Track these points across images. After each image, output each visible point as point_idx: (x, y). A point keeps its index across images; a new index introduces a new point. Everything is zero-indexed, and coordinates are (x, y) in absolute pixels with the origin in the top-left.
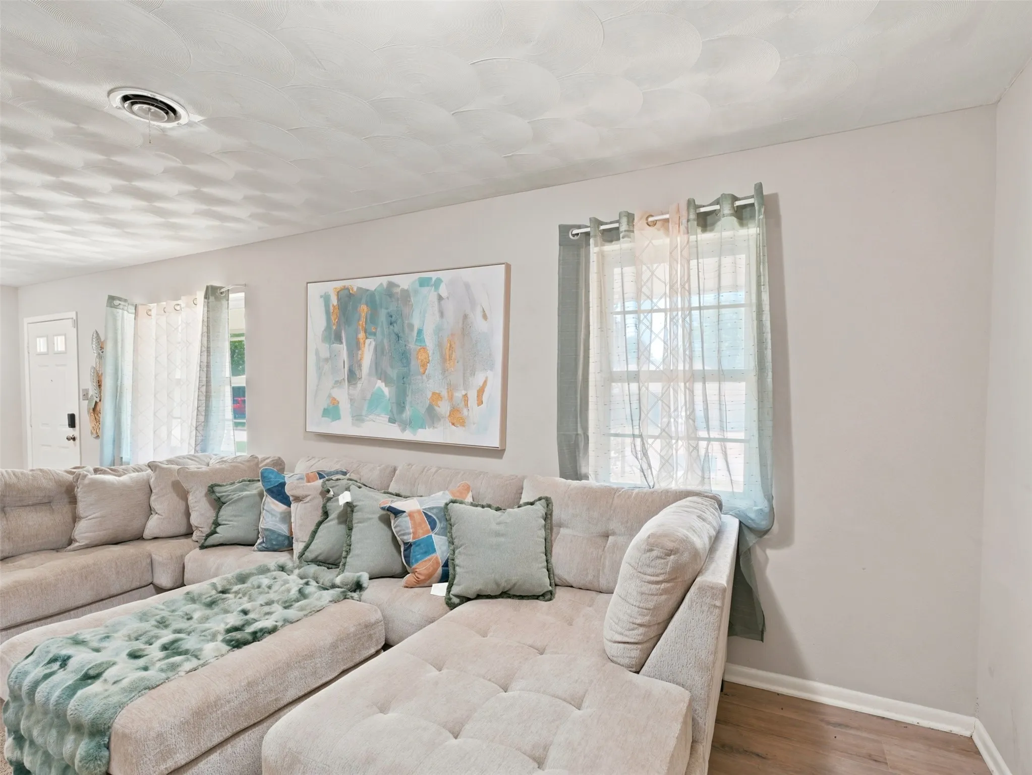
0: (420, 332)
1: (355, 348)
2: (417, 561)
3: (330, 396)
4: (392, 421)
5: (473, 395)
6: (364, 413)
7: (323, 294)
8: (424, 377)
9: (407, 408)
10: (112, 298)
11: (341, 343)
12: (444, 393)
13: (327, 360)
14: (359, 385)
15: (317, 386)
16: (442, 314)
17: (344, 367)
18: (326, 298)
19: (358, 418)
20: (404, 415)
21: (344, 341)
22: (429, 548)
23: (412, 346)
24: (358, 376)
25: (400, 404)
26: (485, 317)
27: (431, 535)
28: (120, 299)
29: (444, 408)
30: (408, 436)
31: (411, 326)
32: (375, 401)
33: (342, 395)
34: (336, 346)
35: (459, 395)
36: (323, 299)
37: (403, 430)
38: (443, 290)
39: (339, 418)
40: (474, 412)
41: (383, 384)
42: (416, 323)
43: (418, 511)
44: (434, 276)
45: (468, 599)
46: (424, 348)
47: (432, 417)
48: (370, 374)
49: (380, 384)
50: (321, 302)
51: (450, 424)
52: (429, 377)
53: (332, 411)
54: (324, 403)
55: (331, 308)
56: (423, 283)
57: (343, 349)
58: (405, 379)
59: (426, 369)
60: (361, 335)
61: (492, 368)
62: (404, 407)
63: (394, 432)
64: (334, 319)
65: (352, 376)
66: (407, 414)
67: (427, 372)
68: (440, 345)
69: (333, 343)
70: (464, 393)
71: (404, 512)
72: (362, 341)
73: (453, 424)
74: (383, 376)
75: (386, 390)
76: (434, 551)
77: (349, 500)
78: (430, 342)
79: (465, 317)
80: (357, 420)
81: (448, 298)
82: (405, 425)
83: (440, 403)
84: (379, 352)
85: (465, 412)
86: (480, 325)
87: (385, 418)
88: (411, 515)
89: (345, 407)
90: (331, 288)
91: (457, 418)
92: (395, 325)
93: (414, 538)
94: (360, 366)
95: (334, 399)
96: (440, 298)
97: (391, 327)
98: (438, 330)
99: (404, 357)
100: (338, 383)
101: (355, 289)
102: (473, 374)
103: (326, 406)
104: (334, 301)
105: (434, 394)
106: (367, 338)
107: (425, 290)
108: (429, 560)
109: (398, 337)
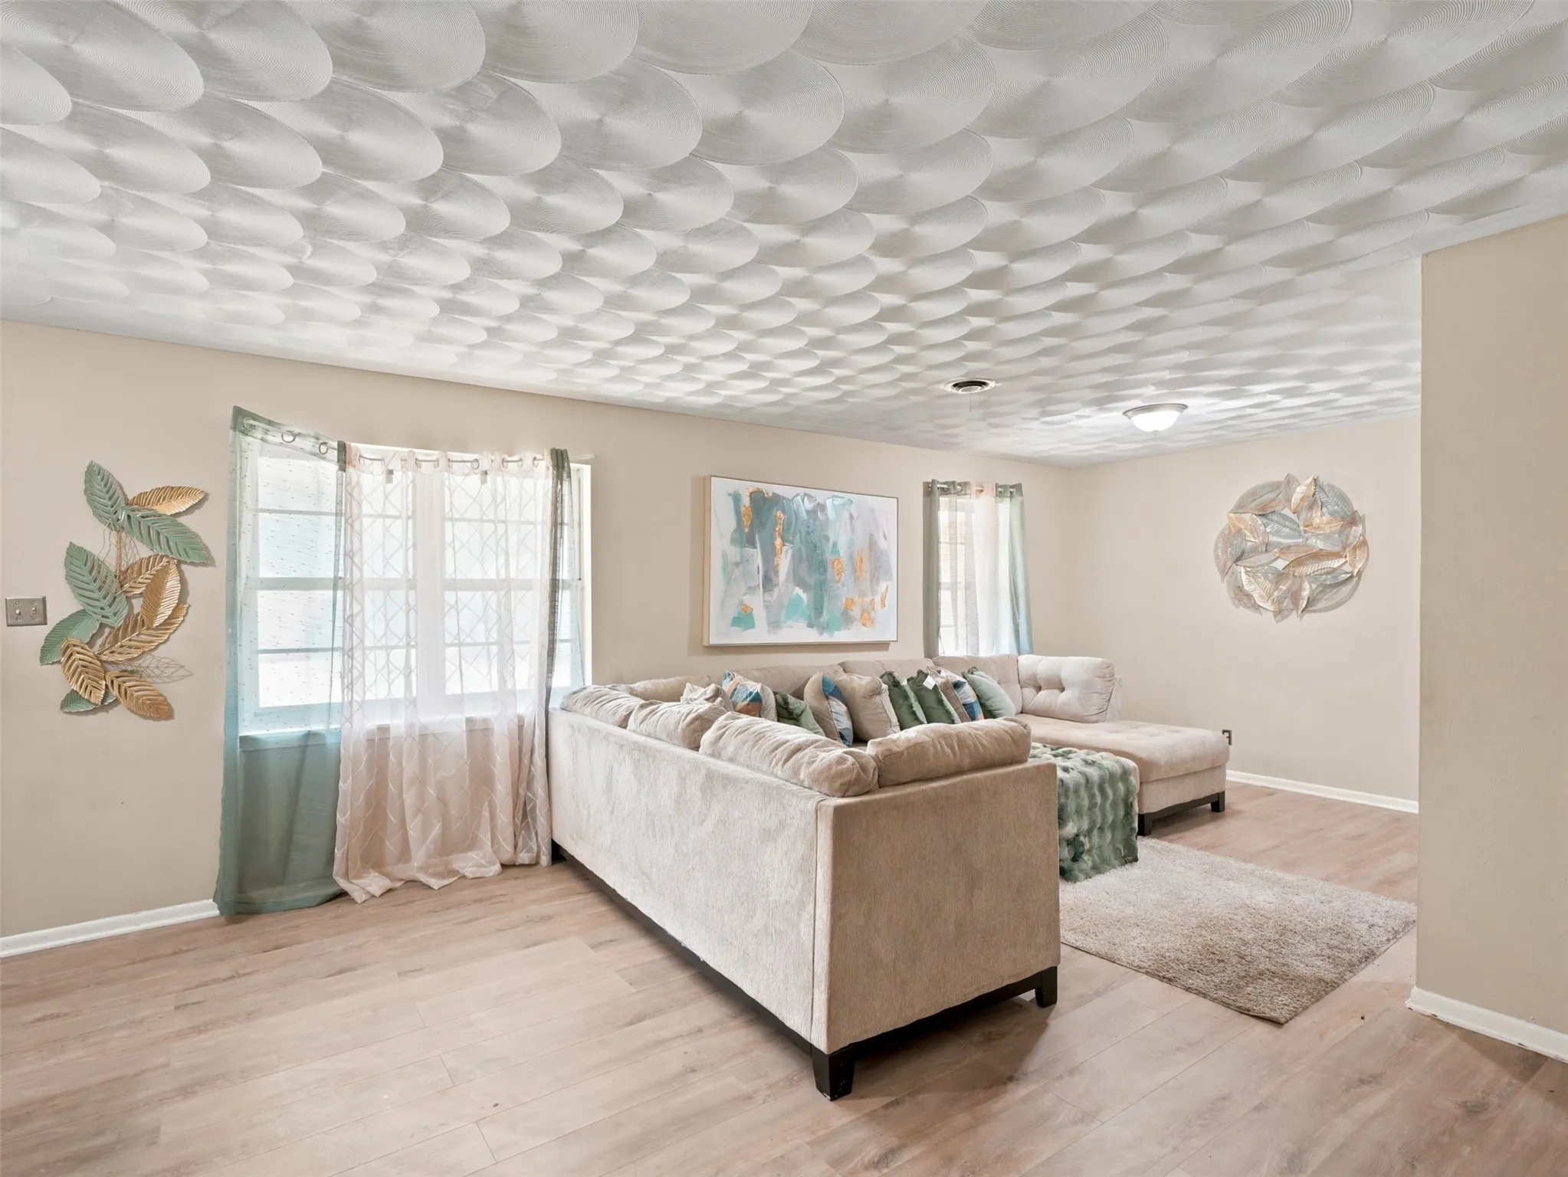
0: (835, 544)
1: (770, 555)
3: (741, 603)
4: (810, 625)
5: (878, 599)
6: (782, 619)
7: (732, 492)
8: (839, 585)
9: (824, 613)
10: (239, 413)
11: (755, 547)
12: (856, 599)
13: (737, 564)
14: (776, 592)
15: (726, 592)
16: (853, 531)
17: (758, 573)
18: (736, 498)
19: (774, 624)
20: (822, 620)
21: (758, 546)
23: (829, 557)
24: (774, 583)
25: (819, 611)
26: (884, 536)
28: (255, 417)
29: (856, 612)
30: (825, 638)
31: (827, 538)
32: (794, 604)
33: (757, 602)
34: (749, 550)
35: (867, 600)
36: (731, 497)
37: (821, 634)
39: (753, 626)
40: (879, 613)
41: (802, 591)
42: (832, 537)
44: (846, 496)
46: (839, 559)
47: (846, 619)
48: (787, 580)
49: (799, 591)
50: (730, 503)
51: (862, 625)
52: (843, 585)
53: (744, 619)
54: (733, 612)
55: (743, 509)
57: (757, 556)
58: (821, 586)
60: (778, 542)
61: (891, 578)
62: (822, 612)
63: (812, 636)
64: (746, 522)
65: (768, 583)
66: (825, 617)
67: (842, 579)
68: (851, 557)
69: (746, 547)
70: (871, 598)
72: (778, 547)
73: (864, 625)
74: (801, 583)
75: (804, 596)
78: (843, 553)
79: (871, 536)
80: (773, 627)
81: (858, 518)
82: (824, 628)
83: (853, 607)
84: (797, 559)
85: (872, 614)
86: (883, 544)
87: (803, 624)
89: (759, 614)
90: (742, 487)
91: (867, 619)
92: (812, 536)
94: (777, 572)
95: (746, 606)
96: (851, 517)
97: (808, 537)
98: (851, 544)
99: (821, 567)
100: (751, 590)
101: (770, 495)
102: (878, 584)
103: (737, 615)
104: (746, 501)
105: (848, 599)
106: (784, 545)
109: (816, 547)
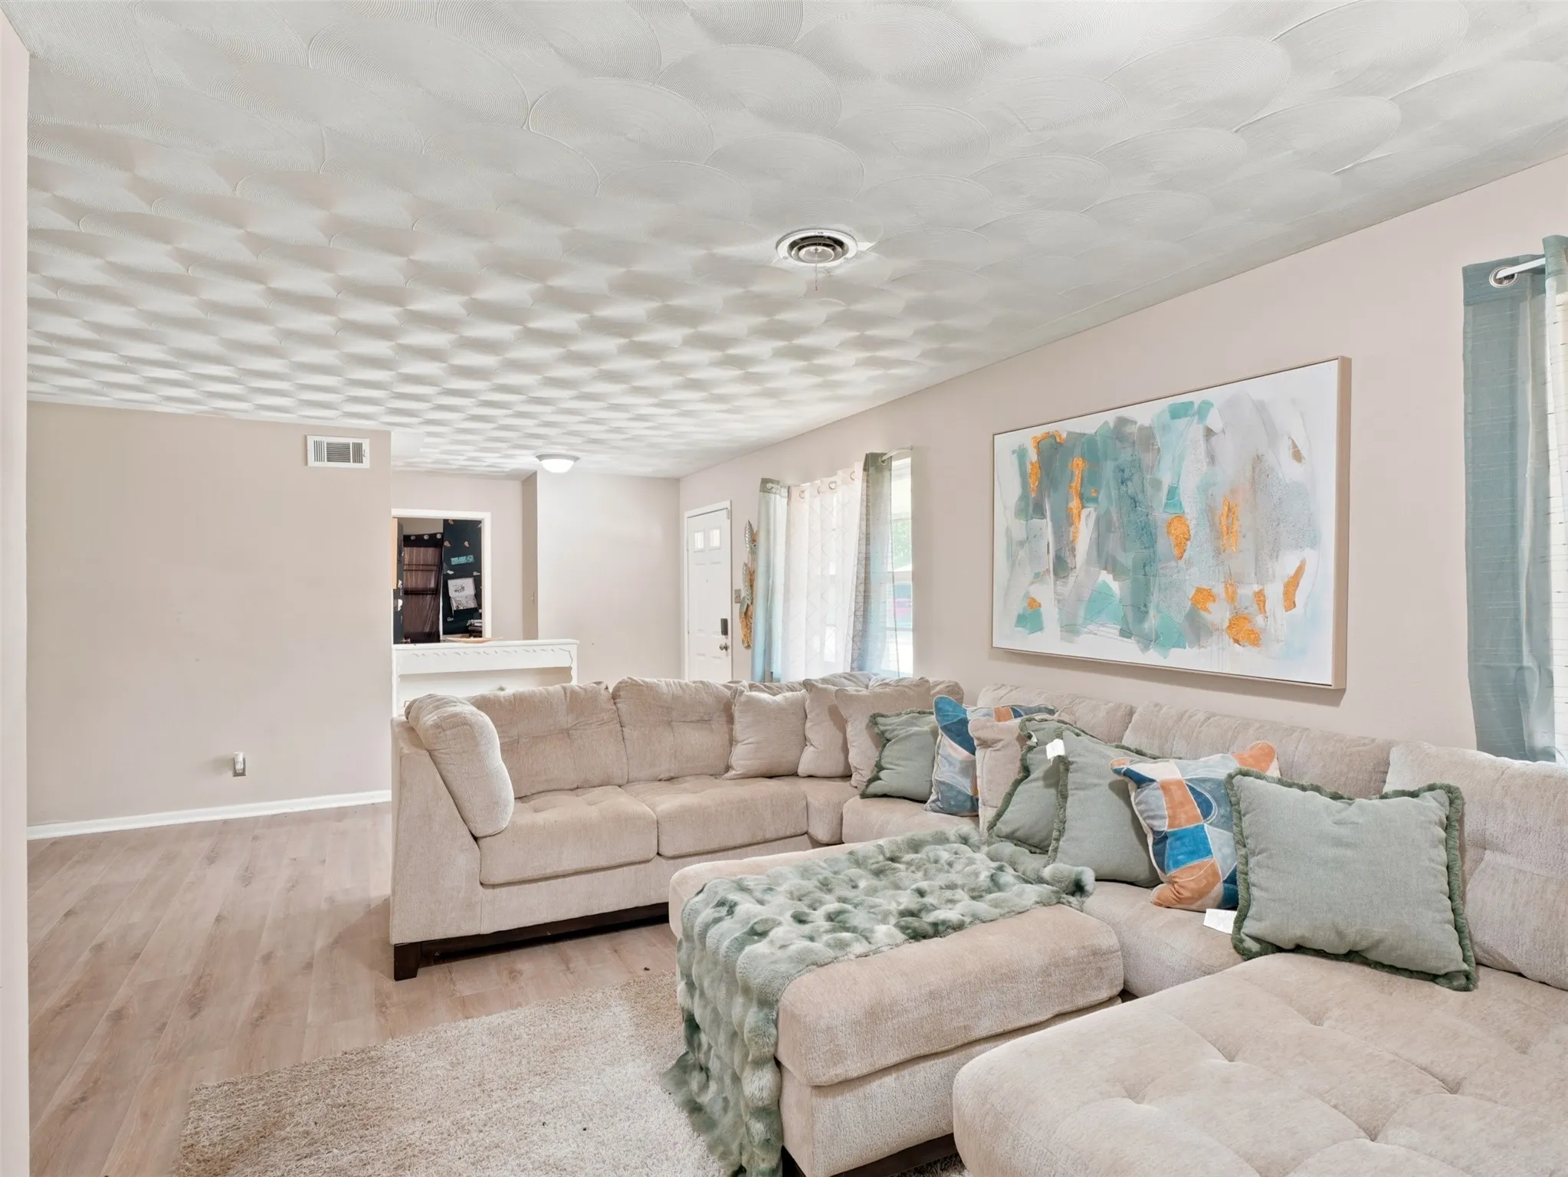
0: (1172, 492)
1: (1064, 524)
2: (1177, 864)
3: (1027, 595)
4: (1125, 633)
5: (1274, 592)
6: (1080, 621)
7: (1016, 448)
8: (1181, 563)
9: (1152, 612)
10: (765, 481)
11: (1043, 516)
12: (1219, 589)
13: (1021, 544)
14: (1072, 579)
15: (1009, 580)
16: (1212, 459)
17: (1048, 552)
18: (1021, 454)
19: (1070, 629)
20: (1146, 625)
21: (1048, 514)
22: (1199, 847)
23: (1160, 515)
24: (1070, 565)
25: (1140, 609)
26: (1297, 456)
27: (1203, 827)
28: (772, 481)
29: (1218, 614)
30: (1153, 658)
31: (1157, 484)
32: (1097, 603)
33: (1045, 593)
34: (1036, 522)
35: (1247, 591)
36: (1016, 455)
37: (1145, 648)
38: (1214, 421)
39: (1041, 629)
40: (1277, 620)
41: (1111, 576)
42: (1167, 479)
43: (1178, 783)
44: (1195, 398)
45: (1279, 949)
46: (1180, 517)
47: (1196, 629)
48: (1088, 562)
49: (1106, 577)
50: (1015, 459)
51: (1231, 641)
52: (1190, 564)
53: (1030, 618)
54: (1018, 606)
55: (1029, 468)
56: (1176, 413)
57: (1046, 527)
58: (1147, 568)
59: (1185, 551)
60: (1074, 503)
61: (1314, 543)
62: (1147, 612)
63: (1129, 652)
64: (1033, 484)
65: (1061, 566)
66: (1152, 622)
67: (1186, 555)
68: (1210, 510)
69: (1032, 518)
70: (1256, 588)
71: (1152, 781)
72: (1075, 511)
73: (1237, 641)
74: (1110, 564)
75: (1115, 586)
76: (1209, 852)
77: (1062, 753)
78: (1191, 508)
79: (1258, 459)
80: (1067, 631)
81: (1223, 431)
82: (1147, 641)
83: (1210, 606)
84: (1103, 528)
85: (1259, 620)
86: (1289, 471)
87: (1113, 630)
88: (1165, 787)
89: (1050, 613)
90: (1027, 439)
91: (1243, 631)
92: (1129, 483)
93: (1170, 826)
94: (1073, 550)
95: (1034, 600)
96: (1209, 433)
97: (1123, 488)
98: (1205, 488)
99: (1146, 533)
100: (1038, 577)
101: (1064, 435)
102: (1275, 554)
103: (1021, 612)
104: (1033, 456)
105: (1199, 590)
106: (1083, 507)
107: (1181, 423)
108: (1200, 867)
109: (1135, 502)
